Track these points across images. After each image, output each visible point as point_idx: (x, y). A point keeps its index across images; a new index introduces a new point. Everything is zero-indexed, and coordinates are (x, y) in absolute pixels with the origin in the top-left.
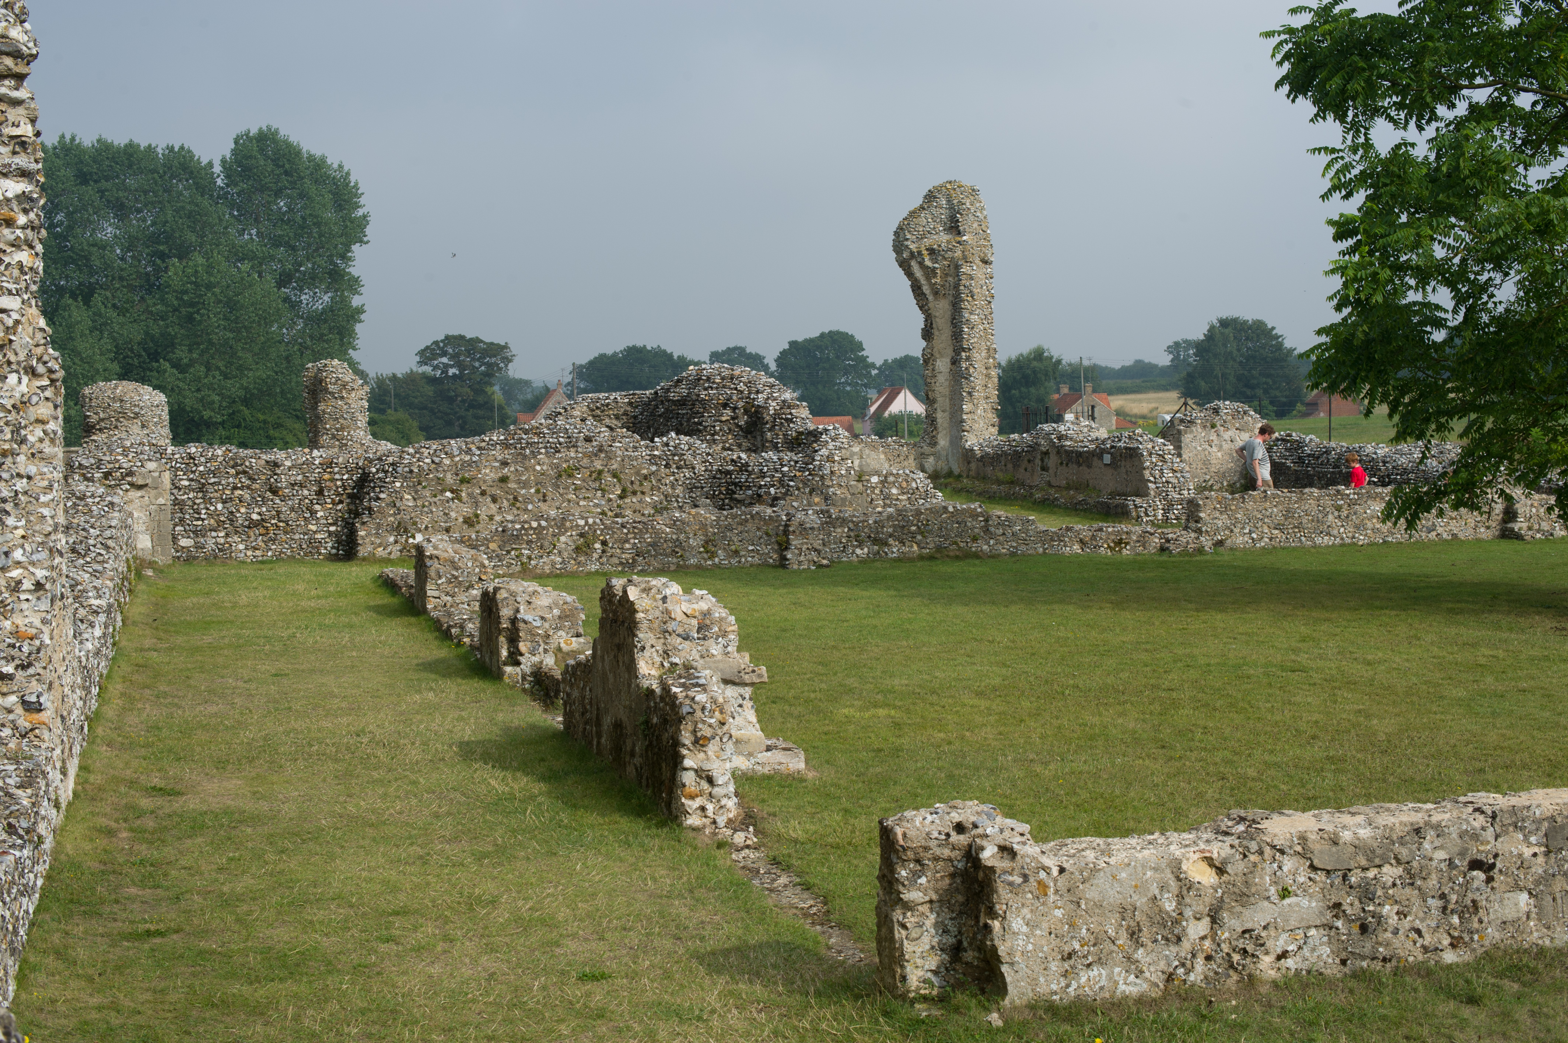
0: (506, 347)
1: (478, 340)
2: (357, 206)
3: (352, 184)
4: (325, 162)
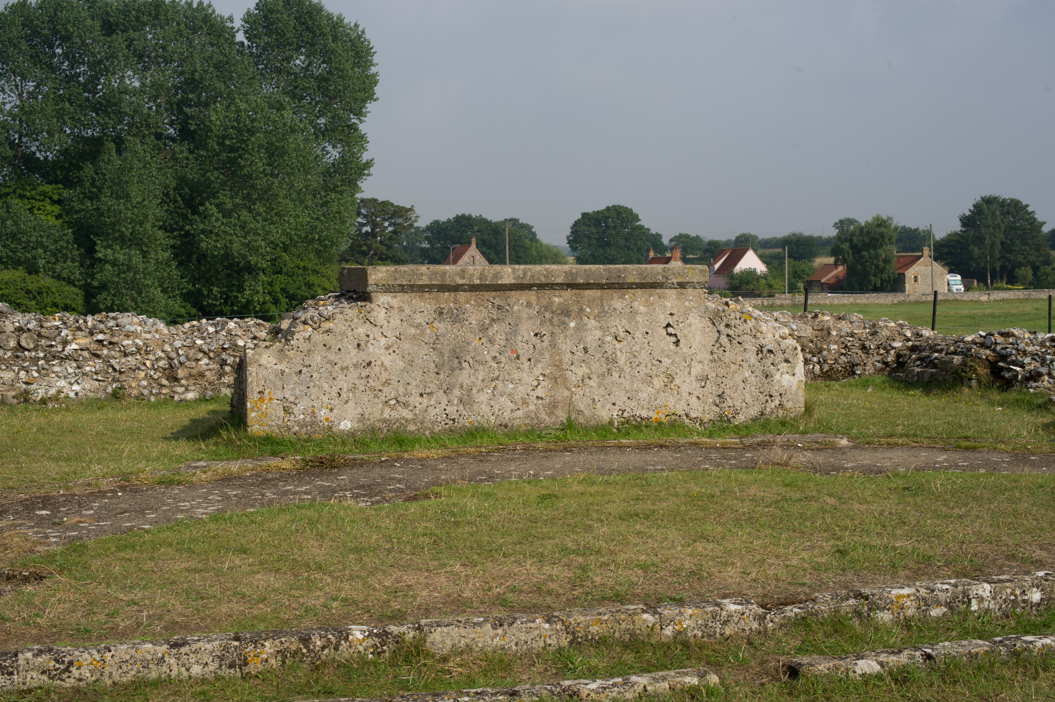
0: (411, 210)
1: (389, 203)
2: (371, 64)
3: (366, 42)
4: (342, 21)
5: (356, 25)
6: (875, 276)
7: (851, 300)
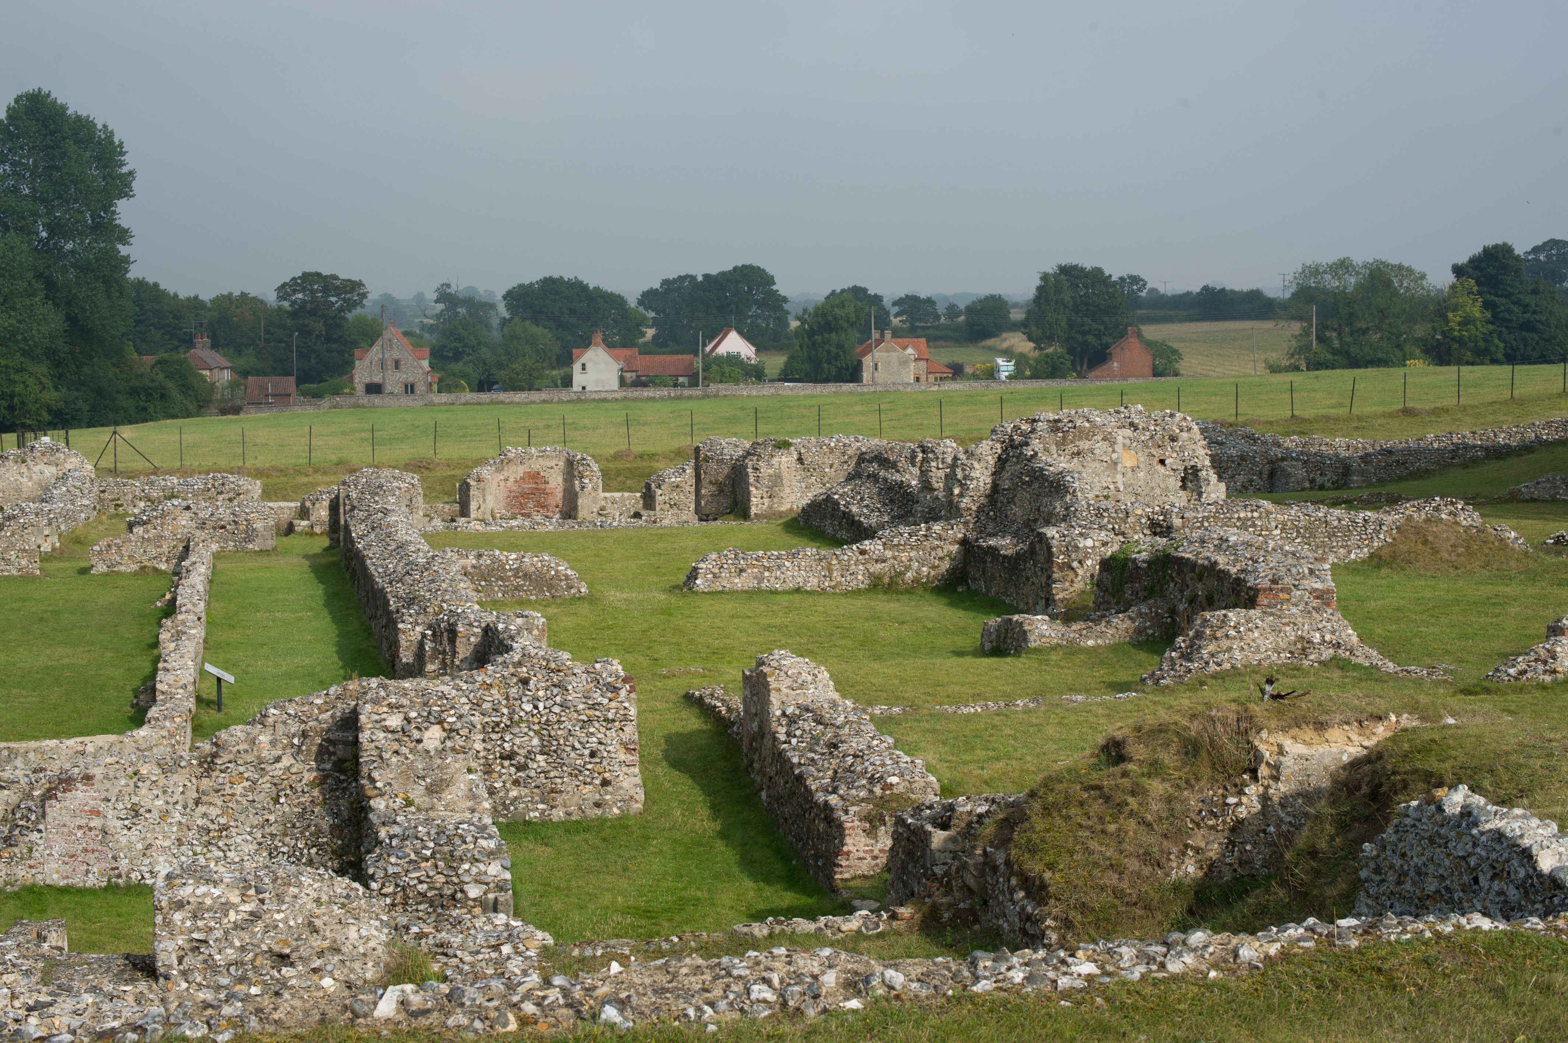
0: (360, 284)
1: (335, 277)
2: (122, 164)
3: (117, 143)
4: (90, 122)
5: (105, 126)
6: (829, 363)
7: (773, 391)
